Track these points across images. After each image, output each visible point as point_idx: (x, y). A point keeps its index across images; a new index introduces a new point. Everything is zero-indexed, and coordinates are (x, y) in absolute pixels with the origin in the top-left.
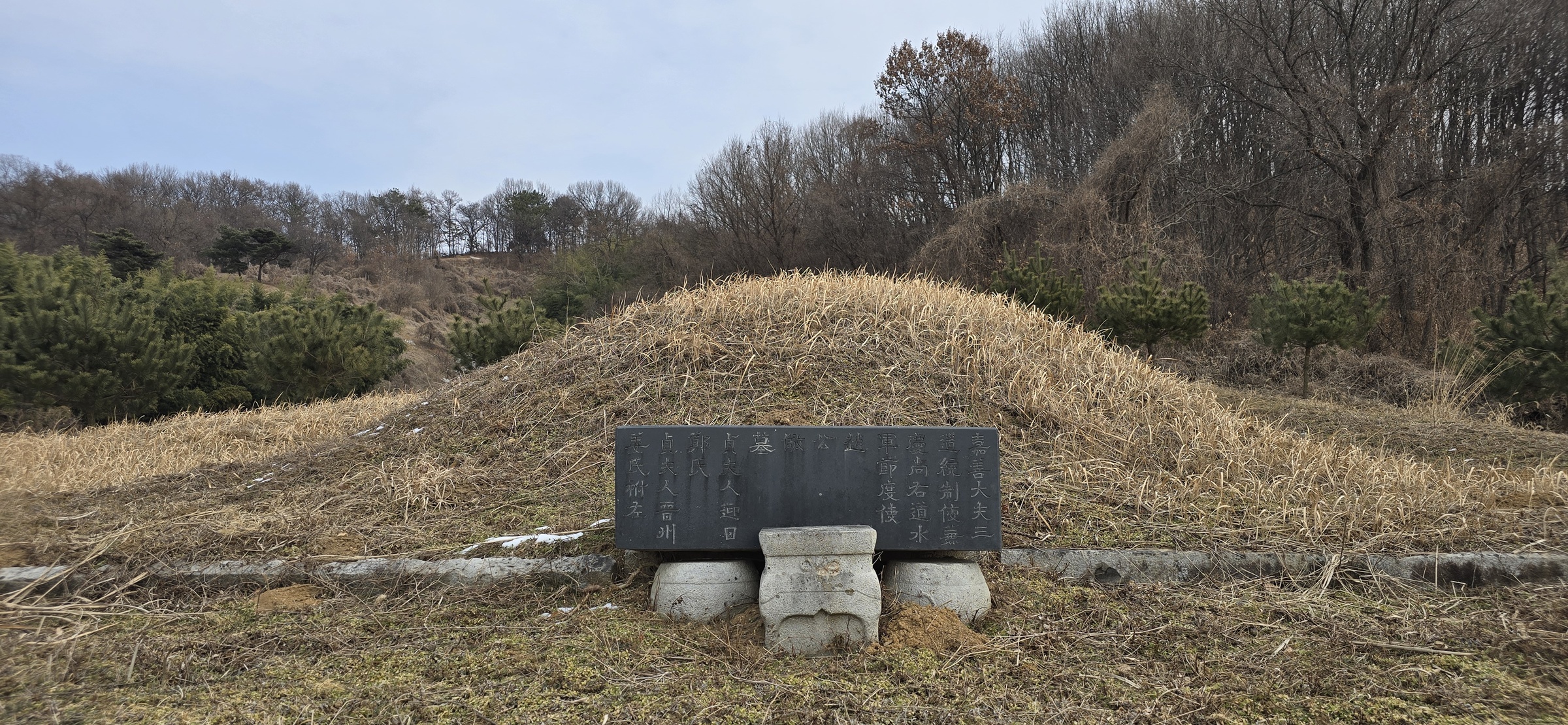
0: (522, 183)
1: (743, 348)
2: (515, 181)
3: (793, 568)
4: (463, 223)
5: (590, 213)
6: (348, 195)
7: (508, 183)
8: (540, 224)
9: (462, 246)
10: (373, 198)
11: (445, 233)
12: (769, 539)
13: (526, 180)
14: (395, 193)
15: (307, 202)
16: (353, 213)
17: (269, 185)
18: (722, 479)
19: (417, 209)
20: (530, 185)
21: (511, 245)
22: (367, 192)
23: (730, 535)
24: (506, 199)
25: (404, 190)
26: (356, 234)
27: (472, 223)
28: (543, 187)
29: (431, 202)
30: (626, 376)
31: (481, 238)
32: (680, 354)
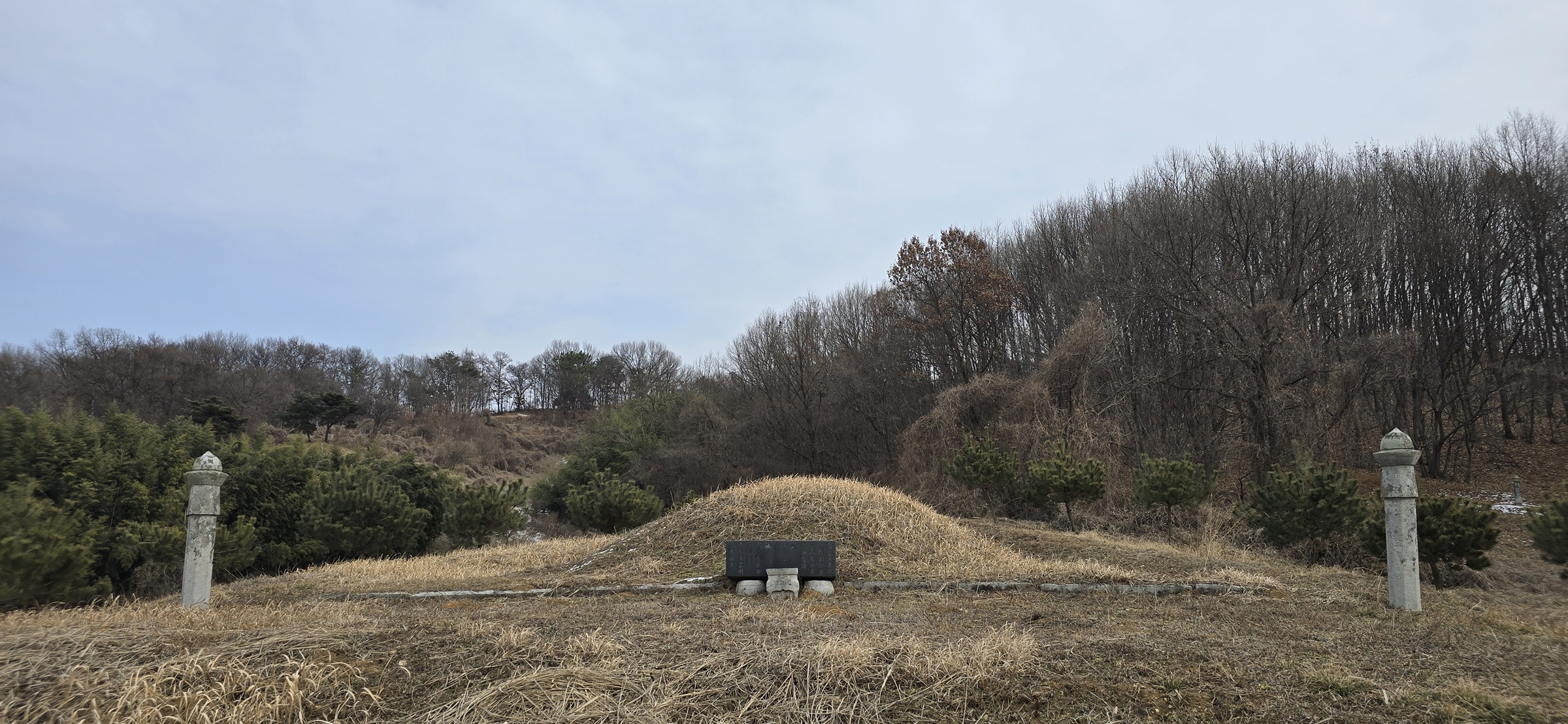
0: (569, 344)
1: (765, 514)
2: (563, 342)
3: (775, 578)
4: (513, 382)
5: (632, 371)
6: (407, 358)
7: (556, 345)
8: (585, 382)
9: (509, 404)
10: (429, 361)
11: (494, 391)
12: (769, 571)
13: (572, 341)
14: (450, 356)
15: (367, 364)
16: (410, 374)
17: (330, 350)
18: (756, 556)
19: (470, 370)
20: (577, 346)
21: (556, 403)
22: (424, 355)
23: (758, 572)
24: (554, 360)
25: (458, 352)
26: (413, 395)
27: (521, 381)
28: (589, 348)
29: (483, 362)
30: (718, 527)
31: (529, 396)
32: (739, 517)
